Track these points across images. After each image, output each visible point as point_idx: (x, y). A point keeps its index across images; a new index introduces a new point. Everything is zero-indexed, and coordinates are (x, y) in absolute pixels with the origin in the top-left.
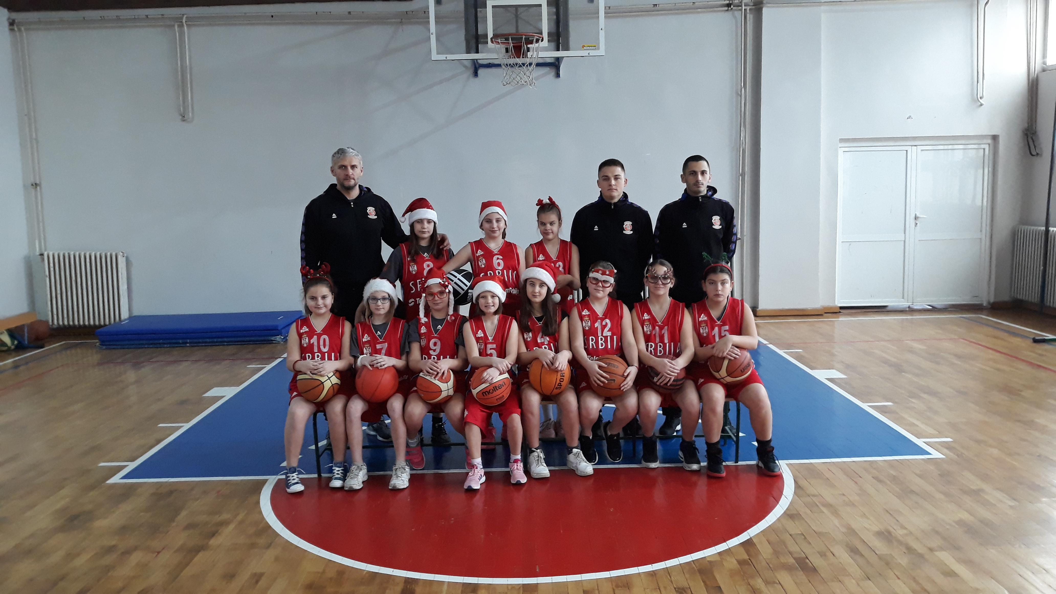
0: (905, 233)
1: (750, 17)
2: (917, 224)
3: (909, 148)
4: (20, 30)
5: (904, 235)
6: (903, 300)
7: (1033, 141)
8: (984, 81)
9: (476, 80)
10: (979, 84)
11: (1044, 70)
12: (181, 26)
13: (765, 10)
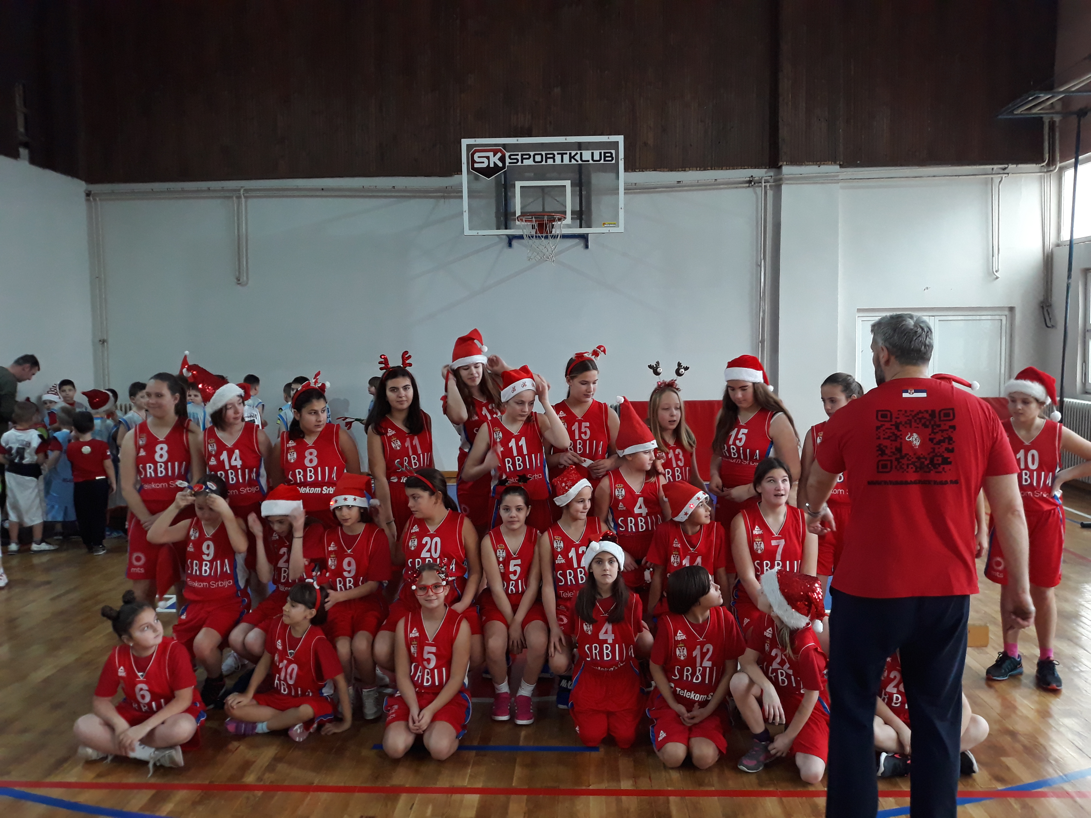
1: (770, 193)
4: (95, 200)
7: (1049, 314)
8: (999, 255)
9: (510, 250)
10: (994, 258)
11: (1058, 245)
12: (239, 197)
13: (784, 187)
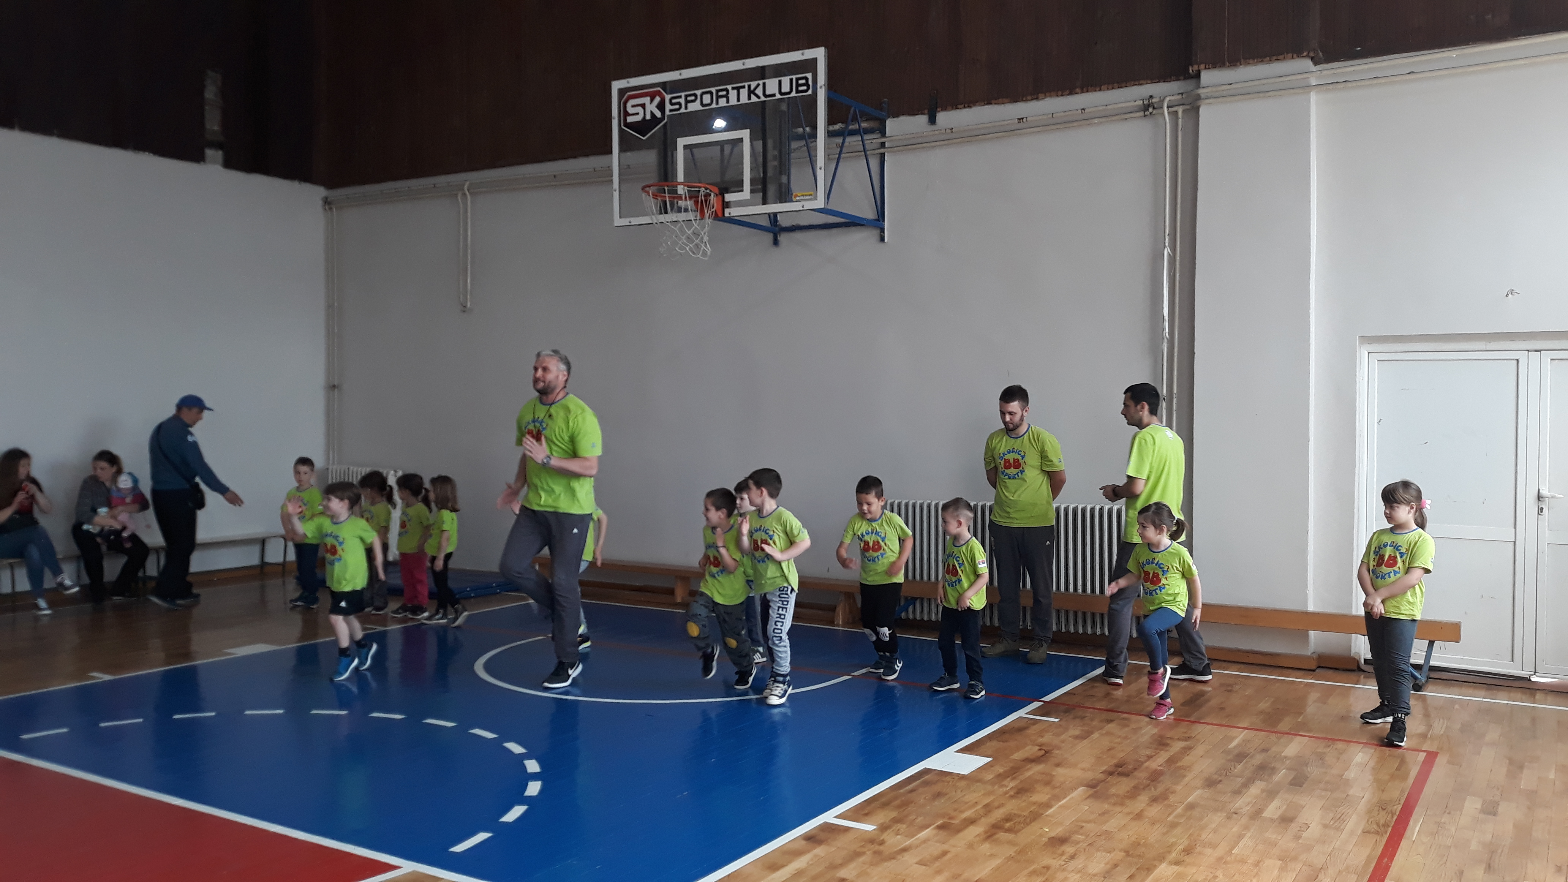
0: (1515, 528)
1: (1183, 124)
2: (1542, 509)
3: (1522, 356)
4: (331, 209)
5: (1514, 529)
6: (1512, 662)
12: (463, 195)
13: (1203, 112)
